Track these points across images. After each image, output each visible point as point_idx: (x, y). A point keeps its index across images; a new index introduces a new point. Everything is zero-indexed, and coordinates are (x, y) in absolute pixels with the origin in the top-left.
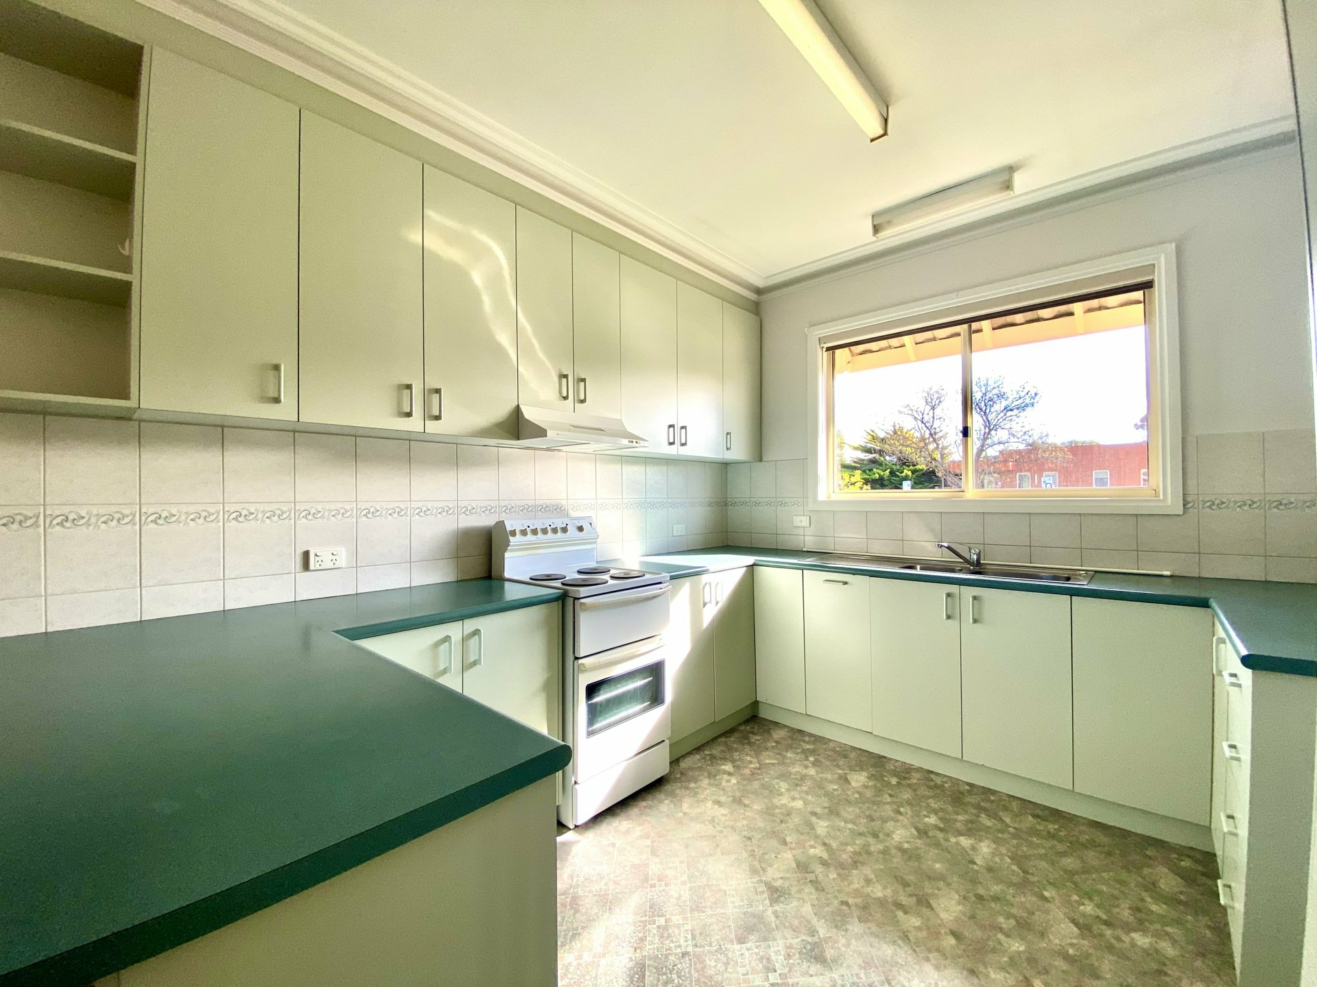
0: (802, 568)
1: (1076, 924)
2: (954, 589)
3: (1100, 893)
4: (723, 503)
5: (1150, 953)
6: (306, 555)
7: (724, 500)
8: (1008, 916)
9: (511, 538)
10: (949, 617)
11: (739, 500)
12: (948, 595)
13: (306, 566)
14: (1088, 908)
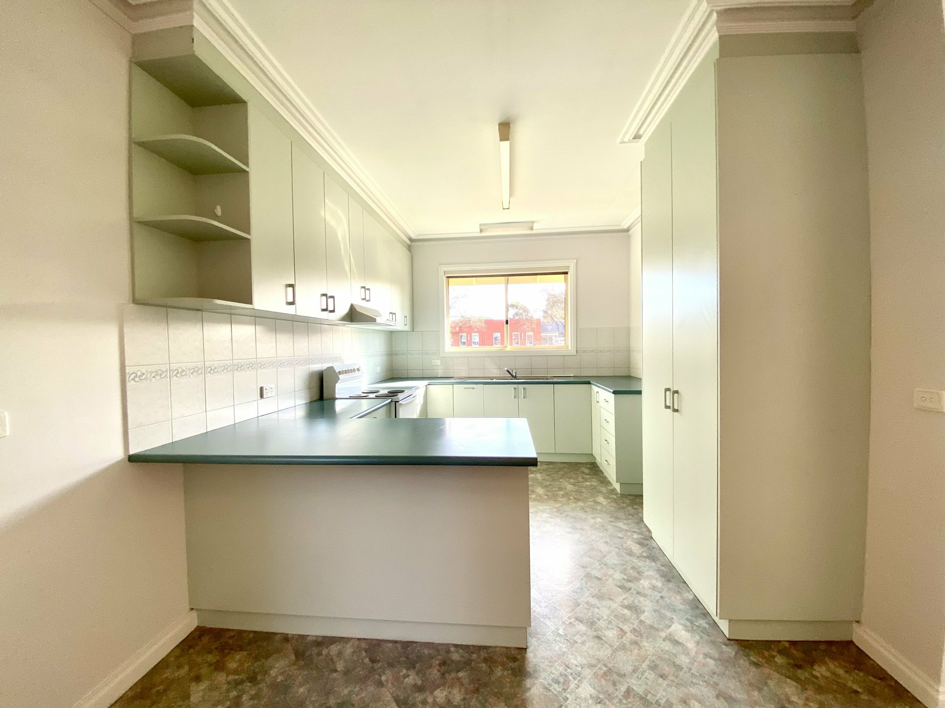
0: (453, 384)
1: (572, 484)
2: (516, 386)
3: (573, 477)
4: (391, 354)
5: (591, 485)
6: (261, 389)
7: (391, 352)
8: (555, 488)
9: (339, 376)
10: (515, 397)
11: (400, 352)
12: (515, 389)
13: (262, 396)
14: (572, 481)
